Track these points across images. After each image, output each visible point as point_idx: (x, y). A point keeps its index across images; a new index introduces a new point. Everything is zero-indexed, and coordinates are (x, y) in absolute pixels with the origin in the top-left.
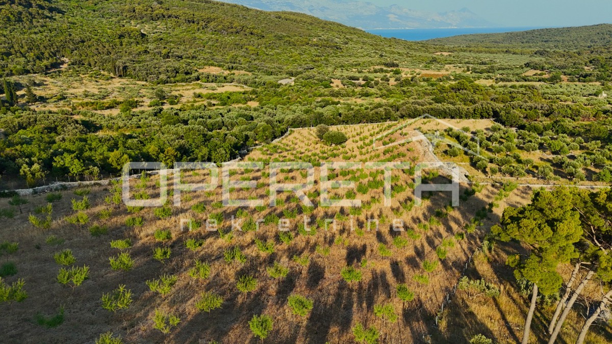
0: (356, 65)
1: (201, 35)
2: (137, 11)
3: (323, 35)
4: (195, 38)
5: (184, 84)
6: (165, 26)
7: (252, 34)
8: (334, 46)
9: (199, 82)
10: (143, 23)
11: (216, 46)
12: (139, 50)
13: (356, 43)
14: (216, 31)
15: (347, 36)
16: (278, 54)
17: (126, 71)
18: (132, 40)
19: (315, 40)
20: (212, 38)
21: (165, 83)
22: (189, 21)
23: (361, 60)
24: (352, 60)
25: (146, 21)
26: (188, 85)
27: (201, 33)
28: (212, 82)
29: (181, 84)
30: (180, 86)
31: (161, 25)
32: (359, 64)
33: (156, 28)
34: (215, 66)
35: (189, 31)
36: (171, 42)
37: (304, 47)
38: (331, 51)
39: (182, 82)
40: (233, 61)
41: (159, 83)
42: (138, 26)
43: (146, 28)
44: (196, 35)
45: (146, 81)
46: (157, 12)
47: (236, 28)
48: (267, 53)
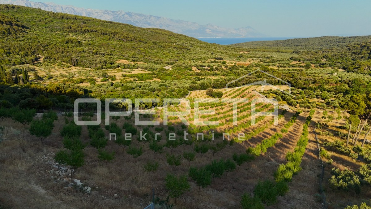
0: (200, 59)
1: (112, 42)
2: (72, 28)
3: (178, 42)
4: (109, 44)
5: (112, 69)
6: (90, 37)
7: (140, 41)
8: (186, 48)
9: (119, 68)
10: (77, 34)
11: (121, 48)
12: (80, 51)
13: (197, 46)
14: (120, 40)
15: (191, 43)
16: (156, 52)
17: (77, 62)
18: (74, 45)
19: (174, 45)
20: (118, 44)
21: (101, 69)
22: (103, 34)
23: (202, 56)
24: (197, 56)
25: (79, 34)
26: (114, 70)
27: (112, 40)
28: (127, 68)
29: (110, 69)
30: (110, 70)
31: (87, 36)
32: (202, 58)
33: (85, 37)
34: (124, 59)
35: (105, 40)
36: (95, 46)
37: (170, 49)
38: (185, 51)
39: (110, 68)
40: (134, 57)
41: (98, 69)
42: (74, 36)
43: (79, 38)
44: (109, 41)
45: (90, 68)
46: (84, 28)
47: (131, 38)
48: (150, 52)
